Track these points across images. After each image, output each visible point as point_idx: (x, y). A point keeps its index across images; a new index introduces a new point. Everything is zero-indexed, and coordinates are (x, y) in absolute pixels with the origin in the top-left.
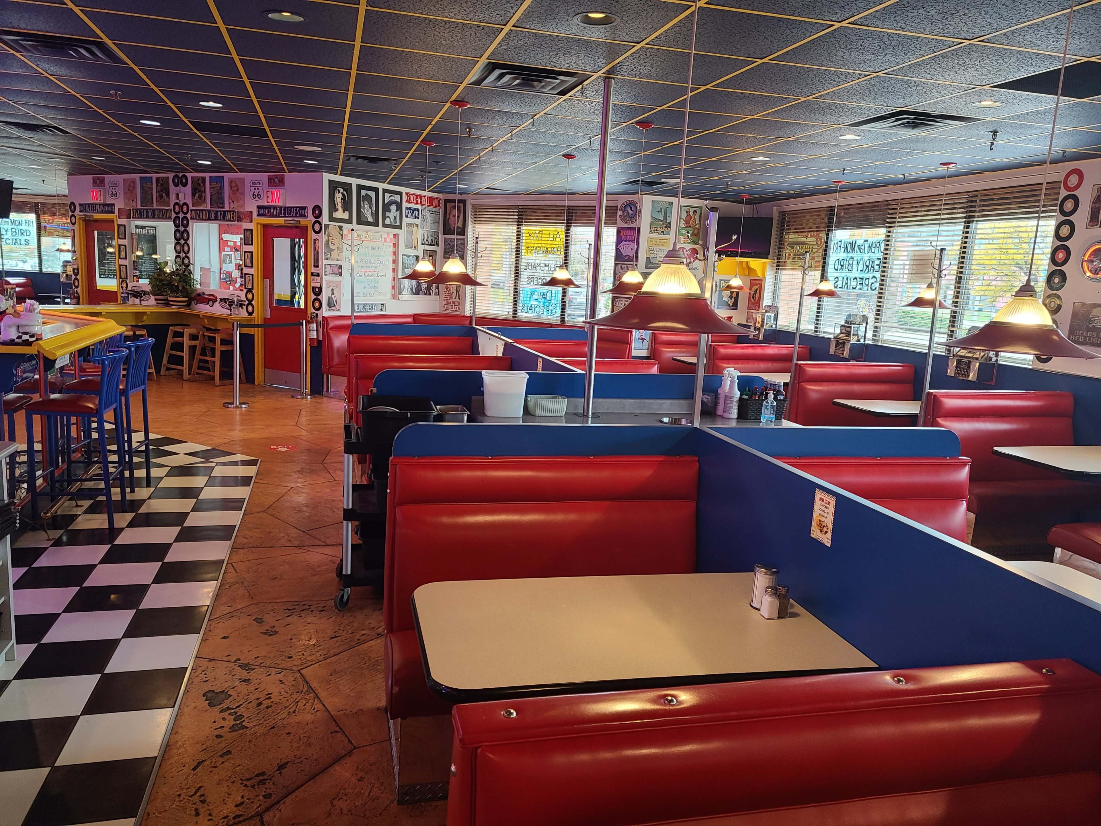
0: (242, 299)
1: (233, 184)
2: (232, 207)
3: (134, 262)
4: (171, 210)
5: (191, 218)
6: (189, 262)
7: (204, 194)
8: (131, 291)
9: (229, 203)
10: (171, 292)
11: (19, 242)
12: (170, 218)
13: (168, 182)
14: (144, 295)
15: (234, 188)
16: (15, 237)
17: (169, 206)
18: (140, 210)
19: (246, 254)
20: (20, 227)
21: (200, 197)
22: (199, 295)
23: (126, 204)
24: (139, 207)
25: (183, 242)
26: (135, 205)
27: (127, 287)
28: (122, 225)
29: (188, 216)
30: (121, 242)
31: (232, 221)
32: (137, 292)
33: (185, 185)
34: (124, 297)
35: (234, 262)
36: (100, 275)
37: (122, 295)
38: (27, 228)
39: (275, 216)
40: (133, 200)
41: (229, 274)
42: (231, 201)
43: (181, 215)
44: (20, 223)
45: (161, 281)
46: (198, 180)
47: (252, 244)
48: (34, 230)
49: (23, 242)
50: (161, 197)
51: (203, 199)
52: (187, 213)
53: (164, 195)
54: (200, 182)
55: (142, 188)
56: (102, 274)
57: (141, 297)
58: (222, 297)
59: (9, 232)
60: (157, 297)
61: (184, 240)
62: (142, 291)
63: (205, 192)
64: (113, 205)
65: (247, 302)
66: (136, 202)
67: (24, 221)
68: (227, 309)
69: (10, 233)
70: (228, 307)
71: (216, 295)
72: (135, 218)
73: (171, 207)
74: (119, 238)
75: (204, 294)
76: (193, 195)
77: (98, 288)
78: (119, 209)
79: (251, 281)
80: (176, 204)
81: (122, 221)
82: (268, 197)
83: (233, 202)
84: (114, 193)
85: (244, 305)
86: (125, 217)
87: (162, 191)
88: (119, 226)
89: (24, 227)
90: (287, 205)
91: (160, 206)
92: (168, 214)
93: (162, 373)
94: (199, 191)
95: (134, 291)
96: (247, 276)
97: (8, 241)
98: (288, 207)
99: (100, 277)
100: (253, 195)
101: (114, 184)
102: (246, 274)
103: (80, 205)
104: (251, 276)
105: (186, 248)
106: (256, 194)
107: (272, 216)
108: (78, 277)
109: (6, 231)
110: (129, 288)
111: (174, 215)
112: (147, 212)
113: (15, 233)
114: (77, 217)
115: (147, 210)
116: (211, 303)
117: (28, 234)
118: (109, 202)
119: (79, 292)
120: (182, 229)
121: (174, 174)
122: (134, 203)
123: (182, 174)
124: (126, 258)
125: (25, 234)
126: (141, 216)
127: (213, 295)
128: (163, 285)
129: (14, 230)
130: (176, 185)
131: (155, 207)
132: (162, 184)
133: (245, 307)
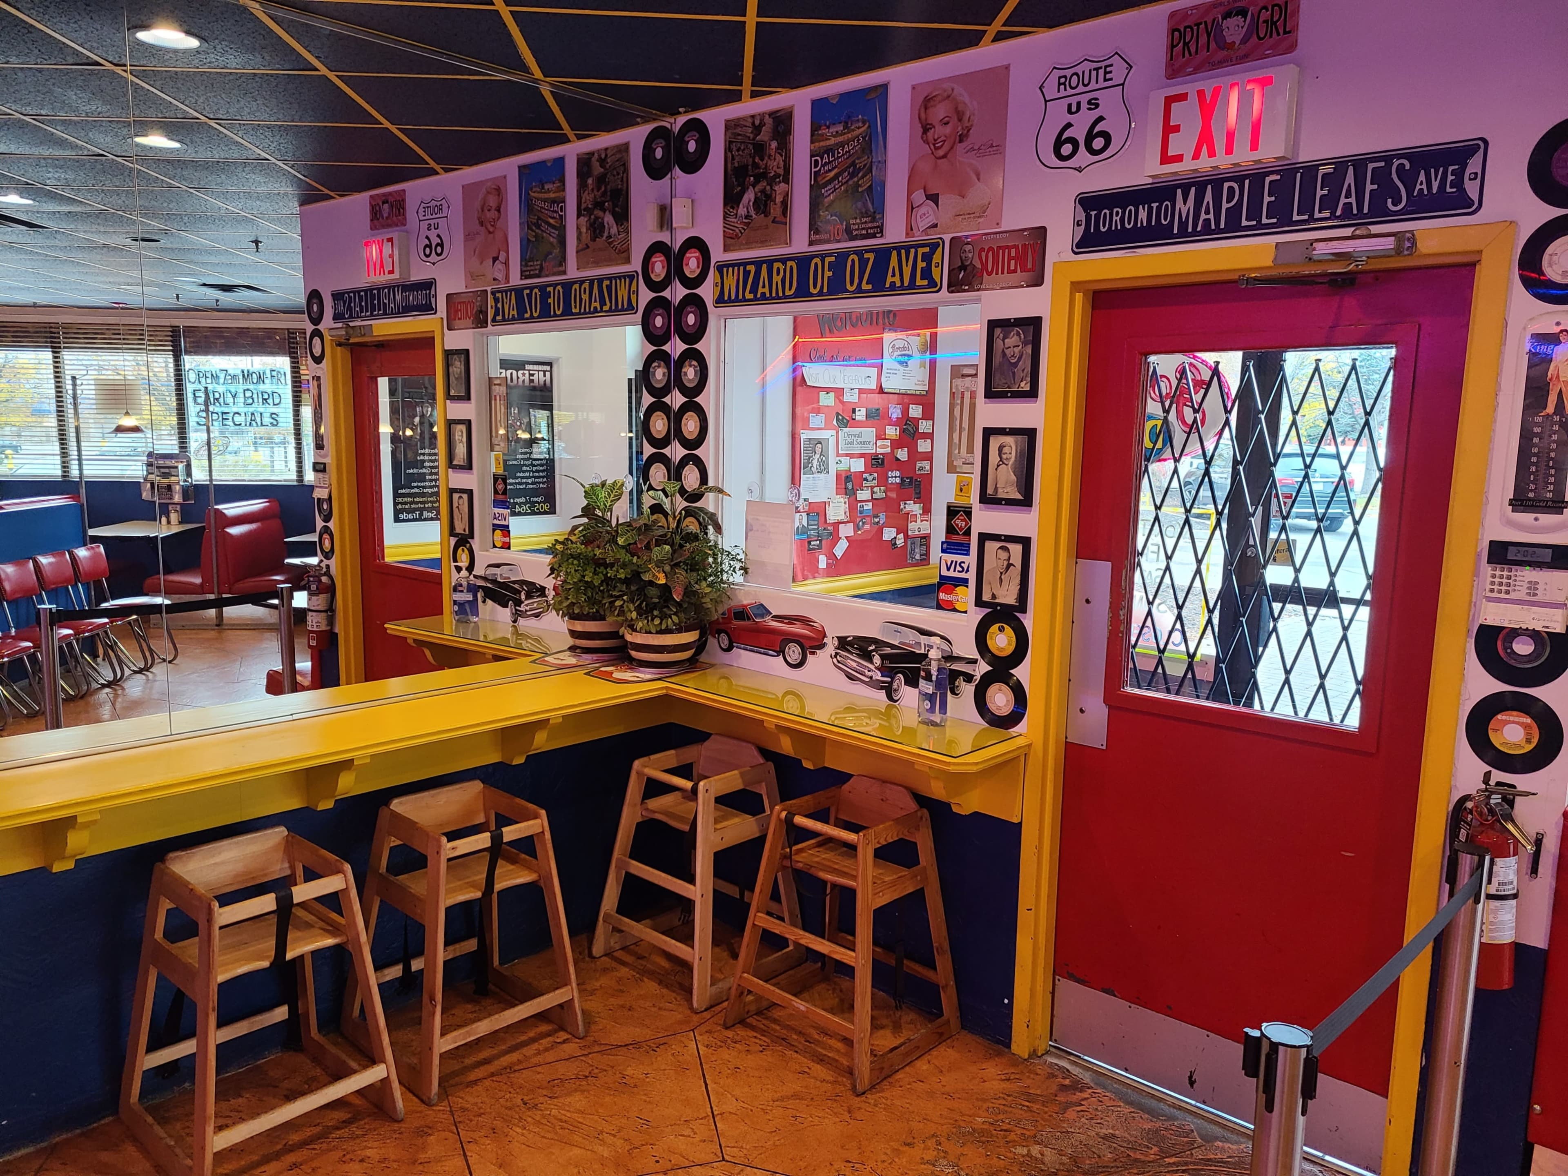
0: (957, 652)
1: (940, 111)
2: (923, 224)
3: (496, 478)
4: (631, 277)
5: (720, 301)
6: (704, 479)
7: (780, 188)
8: (485, 578)
9: (911, 208)
10: (640, 613)
11: (258, 420)
12: (631, 308)
13: (625, 167)
14: (529, 596)
15: (940, 131)
16: (251, 409)
17: (628, 261)
18: (519, 291)
19: (995, 443)
20: (261, 387)
21: (762, 204)
22: (741, 614)
23: (472, 276)
24: (516, 280)
25: (676, 399)
26: (500, 276)
27: (470, 568)
28: (458, 352)
29: (707, 291)
30: (458, 410)
31: (921, 291)
32: (505, 585)
33: (693, 164)
34: (461, 605)
35: (833, 468)
36: (397, 514)
37: (458, 597)
38: (274, 388)
39: (1208, 232)
40: (495, 259)
41: (817, 511)
42: (919, 196)
43: (677, 292)
44: (261, 378)
45: (599, 564)
46: (757, 129)
47: (1032, 394)
48: (286, 391)
49: (267, 420)
50: (596, 229)
51: (775, 210)
52: (699, 280)
53: (609, 219)
54: (764, 135)
55: (527, 205)
56: (401, 511)
57: (518, 603)
58: (851, 631)
59: (240, 399)
60: (579, 626)
61: (684, 391)
62: (523, 582)
63: (786, 178)
64: (429, 285)
65: (983, 668)
66: (506, 263)
67: (268, 372)
68: (873, 684)
69: (242, 400)
70: (878, 676)
71: (820, 619)
72: (503, 319)
73: (636, 265)
74: (448, 396)
75: (763, 610)
76: (731, 199)
77: (387, 559)
78: (449, 296)
79: (1015, 573)
80: (657, 248)
81: (456, 340)
82: (1169, 129)
83: (934, 198)
84: (435, 241)
85: (969, 678)
86: (469, 322)
87: (599, 205)
88: (449, 354)
89: (268, 387)
90: (1306, 155)
91: (597, 264)
92: (623, 293)
93: (598, 949)
94: (759, 178)
95: (494, 581)
96: (991, 547)
97: (238, 419)
98: (1310, 170)
99: (397, 520)
100: (1058, 144)
101: (434, 208)
102: (984, 538)
103: (337, 296)
104: (1016, 550)
105: (690, 426)
106: (1079, 132)
107: (1185, 235)
108: (330, 524)
109: (234, 397)
110: (479, 570)
111: (645, 296)
112: (545, 295)
113: (250, 401)
114: (327, 338)
115: (543, 288)
116: (794, 652)
117: (277, 401)
118: (416, 276)
119: (333, 571)
120: (676, 347)
121: (644, 130)
122: (498, 271)
123: (682, 120)
124: (468, 466)
125: (270, 401)
126: (521, 310)
127: (805, 621)
128: (607, 580)
129: (248, 394)
130: (655, 170)
131: (573, 272)
132: (601, 180)
133: (968, 690)
